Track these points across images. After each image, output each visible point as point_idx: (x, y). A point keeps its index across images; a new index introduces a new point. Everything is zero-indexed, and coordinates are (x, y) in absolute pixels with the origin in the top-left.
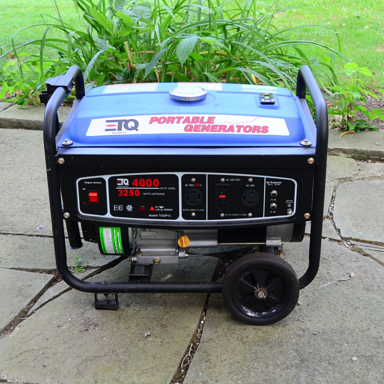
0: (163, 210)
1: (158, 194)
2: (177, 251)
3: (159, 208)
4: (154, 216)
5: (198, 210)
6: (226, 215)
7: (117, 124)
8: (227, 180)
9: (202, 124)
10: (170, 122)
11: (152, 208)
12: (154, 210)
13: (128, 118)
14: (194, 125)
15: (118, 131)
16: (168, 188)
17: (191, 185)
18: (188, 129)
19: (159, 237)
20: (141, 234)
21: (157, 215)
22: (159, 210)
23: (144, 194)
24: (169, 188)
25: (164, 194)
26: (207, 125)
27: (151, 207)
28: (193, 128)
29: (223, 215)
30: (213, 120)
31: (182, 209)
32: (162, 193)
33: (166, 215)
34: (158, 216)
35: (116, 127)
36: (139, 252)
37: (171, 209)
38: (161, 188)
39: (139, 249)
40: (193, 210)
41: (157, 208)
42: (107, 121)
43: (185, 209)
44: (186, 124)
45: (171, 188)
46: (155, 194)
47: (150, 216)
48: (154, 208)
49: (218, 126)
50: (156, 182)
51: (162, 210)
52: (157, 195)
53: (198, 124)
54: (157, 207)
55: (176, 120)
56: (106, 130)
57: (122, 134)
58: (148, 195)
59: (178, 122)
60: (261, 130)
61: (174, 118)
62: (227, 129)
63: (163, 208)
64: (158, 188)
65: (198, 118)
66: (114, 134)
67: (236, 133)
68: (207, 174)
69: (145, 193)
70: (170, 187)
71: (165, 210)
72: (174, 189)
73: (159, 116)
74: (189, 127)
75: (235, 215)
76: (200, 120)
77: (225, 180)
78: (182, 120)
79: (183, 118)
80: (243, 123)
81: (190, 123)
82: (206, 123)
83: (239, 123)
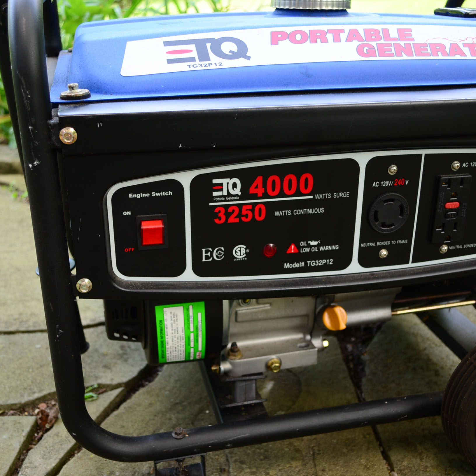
0: (318, 249)
1: (309, 211)
2: (308, 337)
3: (309, 246)
4: (296, 265)
5: (394, 242)
6: (451, 248)
7: (192, 47)
8: (464, 165)
9: (392, 42)
10: (319, 40)
11: (293, 246)
12: (297, 251)
13: (217, 35)
14: (374, 44)
15: (202, 63)
16: (332, 195)
17: (386, 184)
18: (365, 52)
19: (277, 314)
20: (239, 312)
21: (303, 264)
22: (308, 250)
23: (277, 214)
24: (336, 195)
25: (322, 210)
26: (402, 43)
27: (290, 246)
28: (376, 49)
29: (445, 248)
30: (411, 35)
31: (361, 242)
32: (319, 207)
33: (324, 261)
34: (306, 264)
35: (194, 54)
36: (234, 349)
37: (335, 245)
38: (318, 197)
39: (234, 345)
40: (382, 243)
41: (304, 247)
42: (166, 44)
43: (367, 242)
44: (356, 43)
45: (341, 195)
46: (301, 212)
47: (287, 266)
48: (298, 247)
49: (425, 44)
50: (306, 180)
51: (315, 249)
52: (306, 215)
53: (382, 41)
54: (303, 244)
56: (170, 61)
57: (213, 67)
58: (285, 217)
59: (337, 40)
61: (322, 32)
63: (318, 246)
64: (311, 197)
65: (377, 32)
66: (192, 69)
67: (470, 57)
68: (423, 152)
69: (279, 210)
70: (338, 192)
71: (321, 249)
72: (347, 195)
73: (287, 30)
74: (367, 48)
75: (469, 246)
76: (381, 34)
77: (461, 165)
78: (343, 36)
79: (343, 31)
80: (473, 39)
81: (365, 41)
82: (398, 41)
83: (466, 39)
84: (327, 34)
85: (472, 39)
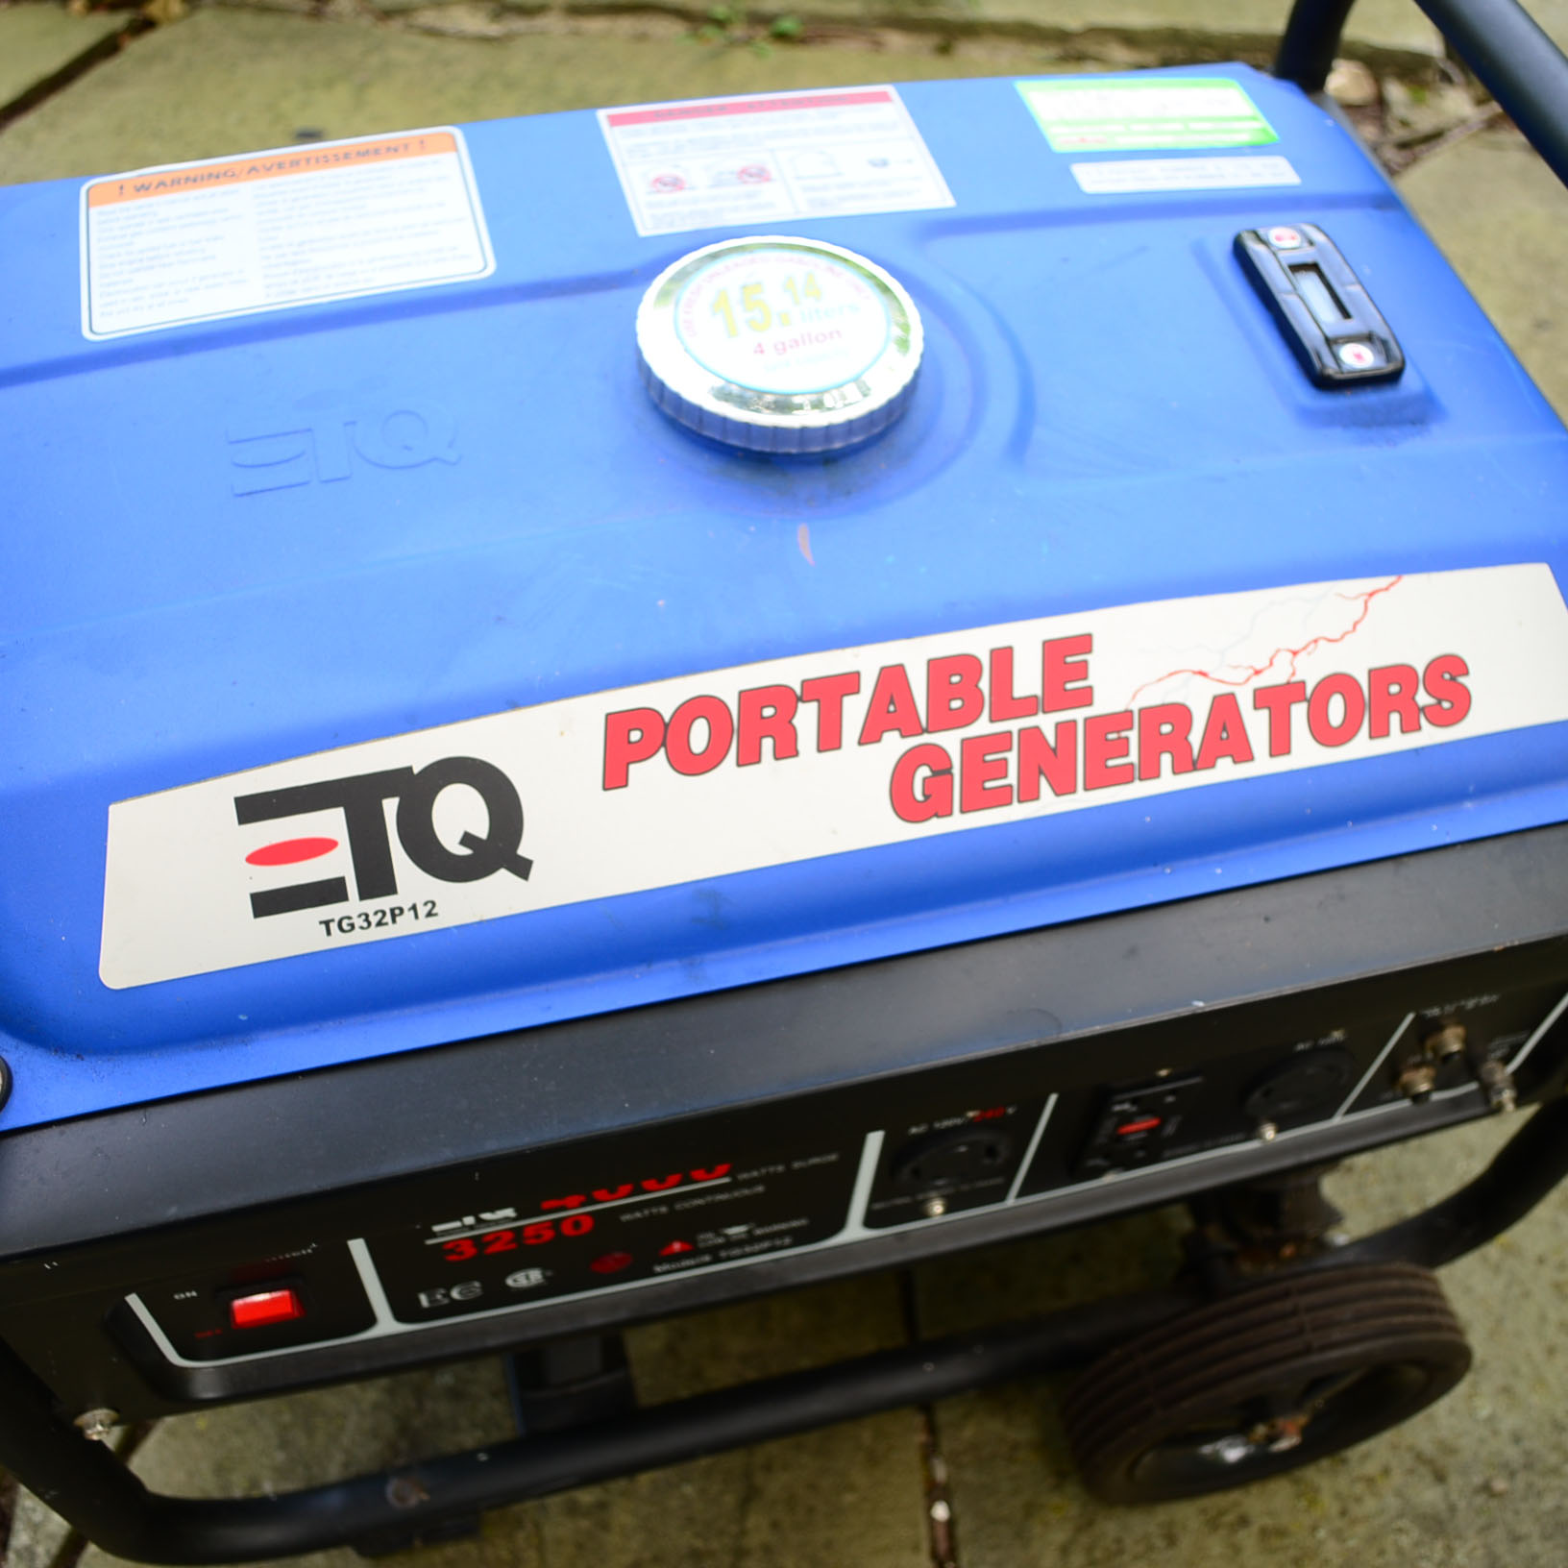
0: (750, 1233)
1: (722, 1197)
5: (966, 1187)
9: (1014, 726)
10: (767, 746)
11: (677, 1245)
13: (415, 751)
14: (950, 741)
15: (372, 905)
17: (950, 1123)
18: (917, 792)
21: (707, 1258)
23: (626, 1217)
24: (797, 1164)
25: (759, 1189)
26: (1047, 723)
27: (668, 1245)
28: (956, 771)
30: (1082, 670)
32: (751, 1188)
33: (766, 1244)
35: (339, 864)
37: (797, 1221)
38: (744, 1176)
41: (706, 1240)
42: (252, 809)
43: (888, 1200)
44: (894, 745)
45: (815, 1161)
46: (698, 1202)
48: (692, 1242)
49: (1127, 718)
51: (741, 1236)
52: (710, 1204)
53: (983, 726)
55: (806, 718)
56: (266, 904)
57: (406, 926)
58: (651, 1216)
59: (829, 738)
60: (1423, 698)
61: (784, 699)
62: (1196, 738)
64: (725, 1180)
66: (339, 940)
67: (1263, 764)
69: (633, 1214)
70: (807, 1159)
71: (759, 1231)
72: (830, 1156)
73: (665, 697)
74: (924, 772)
76: (985, 685)
78: (855, 710)
79: (854, 683)
80: (1295, 653)
81: (923, 731)
82: (1035, 713)
83: (1271, 664)
84: (801, 706)
85: (1290, 655)
